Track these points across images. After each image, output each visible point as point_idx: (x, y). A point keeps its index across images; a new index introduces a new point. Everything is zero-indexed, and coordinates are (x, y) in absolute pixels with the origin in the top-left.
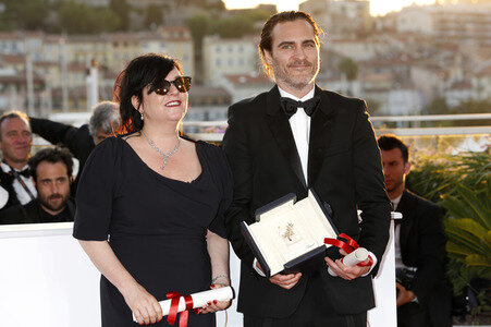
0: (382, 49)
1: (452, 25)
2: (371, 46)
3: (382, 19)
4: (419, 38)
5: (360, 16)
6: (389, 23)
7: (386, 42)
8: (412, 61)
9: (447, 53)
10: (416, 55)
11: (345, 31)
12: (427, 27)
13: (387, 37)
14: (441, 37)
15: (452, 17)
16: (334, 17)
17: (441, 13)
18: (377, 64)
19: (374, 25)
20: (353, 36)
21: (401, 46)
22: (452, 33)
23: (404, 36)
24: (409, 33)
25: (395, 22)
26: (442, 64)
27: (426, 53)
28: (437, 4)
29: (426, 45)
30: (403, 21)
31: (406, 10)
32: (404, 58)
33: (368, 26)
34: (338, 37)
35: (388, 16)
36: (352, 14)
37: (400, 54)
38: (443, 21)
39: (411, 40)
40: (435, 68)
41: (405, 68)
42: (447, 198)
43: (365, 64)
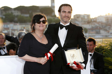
0: (93, 26)
1: (110, 20)
2: (91, 25)
3: (93, 19)
4: (102, 23)
5: (88, 18)
6: (95, 20)
7: (94, 24)
8: (100, 29)
9: (109, 27)
10: (101, 27)
11: (85, 22)
12: (104, 21)
13: (94, 23)
14: (107, 23)
15: (110, 18)
16: (82, 18)
17: (107, 17)
18: (92, 29)
19: (91, 20)
20: (86, 23)
21: (98, 25)
22: (110, 22)
23: (99, 23)
24: (100, 22)
25: (96, 20)
26: (107, 29)
27: (104, 27)
28: (106, 15)
29: (104, 25)
30: (98, 19)
31: (99, 17)
32: (98, 28)
33: (90, 20)
34: (83, 23)
35: (95, 18)
36: (86, 18)
37: (98, 27)
38: (108, 19)
39: (100, 24)
40: (106, 30)
41: (99, 30)
42: (105, 53)
43: (89, 29)
